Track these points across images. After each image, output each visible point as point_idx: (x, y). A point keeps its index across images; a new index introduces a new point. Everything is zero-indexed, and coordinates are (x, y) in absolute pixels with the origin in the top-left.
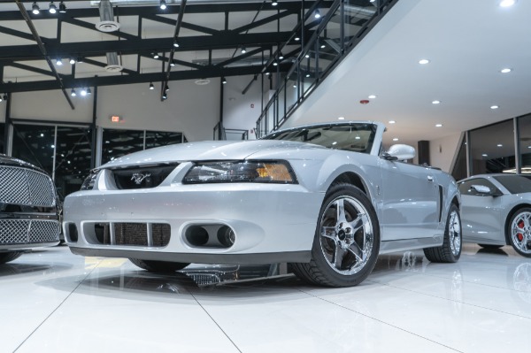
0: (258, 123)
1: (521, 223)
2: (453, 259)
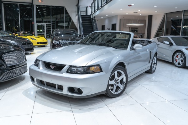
0: (92, 4)
1: (177, 56)
2: (153, 72)
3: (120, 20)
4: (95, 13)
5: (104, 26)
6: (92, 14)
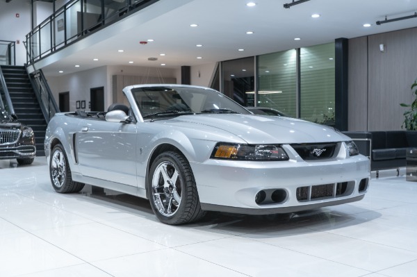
0: (29, 37)
3: (115, 78)
4: (41, 59)
5: (67, 94)
6: (29, 63)
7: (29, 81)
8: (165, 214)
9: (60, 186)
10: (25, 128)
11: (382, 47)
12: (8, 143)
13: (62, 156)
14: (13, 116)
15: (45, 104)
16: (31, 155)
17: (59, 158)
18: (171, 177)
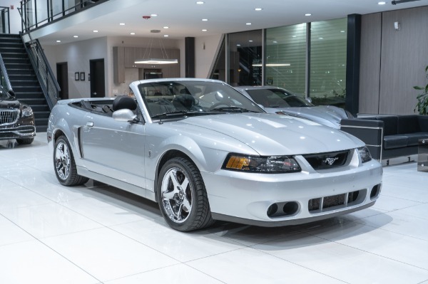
3: (115, 50)
4: (37, 28)
5: (66, 64)
6: (24, 32)
7: (25, 51)
8: (175, 221)
9: (65, 179)
10: (25, 107)
11: (396, 24)
12: (7, 124)
13: (66, 148)
14: (10, 92)
15: (43, 75)
16: (31, 136)
17: (63, 149)
18: (181, 182)
